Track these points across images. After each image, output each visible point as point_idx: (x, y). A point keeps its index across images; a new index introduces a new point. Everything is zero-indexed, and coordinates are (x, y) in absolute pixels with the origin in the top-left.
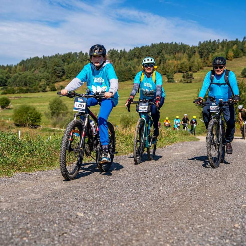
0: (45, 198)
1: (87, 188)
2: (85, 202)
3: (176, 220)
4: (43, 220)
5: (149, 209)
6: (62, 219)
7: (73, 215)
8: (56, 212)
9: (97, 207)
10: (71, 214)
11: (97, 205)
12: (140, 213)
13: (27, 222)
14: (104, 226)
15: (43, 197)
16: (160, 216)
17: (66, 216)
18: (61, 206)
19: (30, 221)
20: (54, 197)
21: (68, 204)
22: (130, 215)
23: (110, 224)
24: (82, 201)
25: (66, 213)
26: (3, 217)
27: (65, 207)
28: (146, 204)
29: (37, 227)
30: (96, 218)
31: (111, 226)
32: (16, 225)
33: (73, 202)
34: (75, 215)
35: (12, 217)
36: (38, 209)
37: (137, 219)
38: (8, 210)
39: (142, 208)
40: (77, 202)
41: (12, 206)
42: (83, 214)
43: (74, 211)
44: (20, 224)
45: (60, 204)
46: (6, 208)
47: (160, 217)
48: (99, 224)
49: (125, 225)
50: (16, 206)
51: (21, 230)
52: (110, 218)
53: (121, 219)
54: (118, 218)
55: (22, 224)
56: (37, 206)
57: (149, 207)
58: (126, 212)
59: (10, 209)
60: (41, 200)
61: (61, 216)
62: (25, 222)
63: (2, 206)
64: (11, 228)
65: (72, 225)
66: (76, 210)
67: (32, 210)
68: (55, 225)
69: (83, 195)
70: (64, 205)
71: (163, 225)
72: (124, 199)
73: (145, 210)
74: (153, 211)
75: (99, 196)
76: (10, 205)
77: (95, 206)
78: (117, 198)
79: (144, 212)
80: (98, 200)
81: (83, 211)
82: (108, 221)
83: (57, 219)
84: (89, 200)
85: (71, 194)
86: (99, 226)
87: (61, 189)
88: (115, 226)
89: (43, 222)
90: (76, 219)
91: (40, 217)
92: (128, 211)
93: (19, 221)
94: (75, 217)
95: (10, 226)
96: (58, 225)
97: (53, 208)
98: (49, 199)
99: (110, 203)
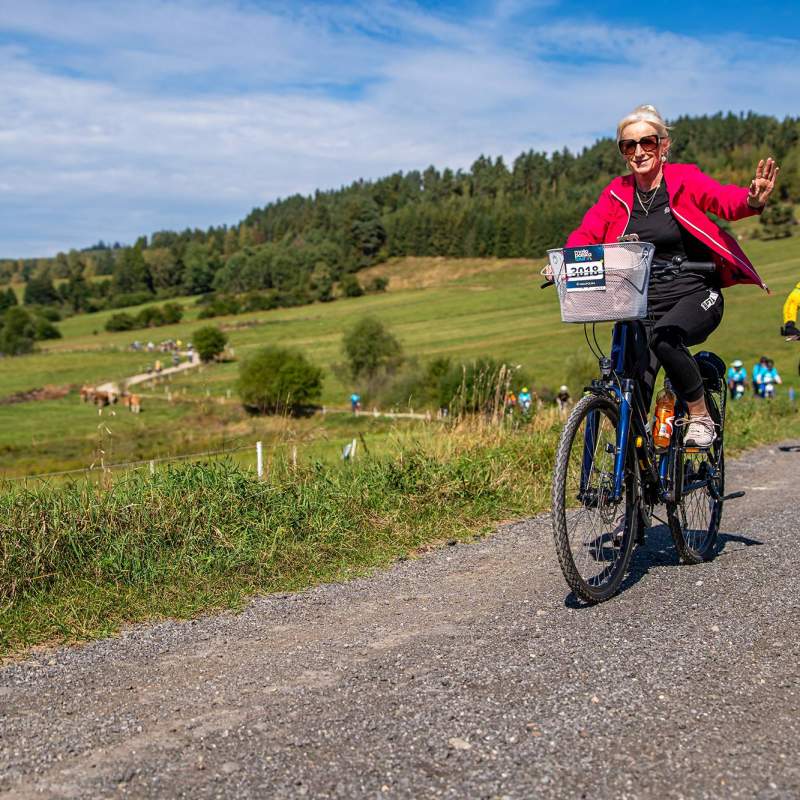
0: (347, 684)
1: (478, 642)
2: (474, 696)
3: (774, 751)
4: (345, 768)
5: (680, 711)
6: (404, 764)
7: (436, 746)
8: (383, 740)
9: (512, 711)
10: (431, 743)
11: (512, 706)
12: (653, 730)
13: (296, 781)
14: (539, 783)
15: (340, 680)
16: (719, 738)
17: (416, 751)
18: (398, 712)
19: (305, 778)
20: (374, 679)
21: (420, 705)
22: (620, 739)
23: (557, 778)
24: (462, 689)
25: (415, 739)
26: (224, 762)
27: (412, 715)
28: (668, 693)
29: (327, 796)
30: (512, 756)
31: (561, 784)
32: (263, 789)
33: (434, 695)
34: (444, 747)
35: (251, 763)
36: (327, 728)
37: (643, 755)
38: (237, 736)
39: (656, 708)
40: (446, 696)
41: (250, 720)
42: (470, 742)
43: (439, 730)
44: (275, 786)
45: (395, 704)
46: (231, 728)
47: (719, 743)
48: (523, 777)
49: (605, 780)
50: (260, 720)
52: (554, 753)
53: (591, 753)
54: (583, 753)
55: (282, 786)
56: (326, 715)
57: (679, 706)
58: (607, 726)
59: (242, 734)
60: (335, 695)
61: (400, 753)
62: (292, 778)
63: (218, 722)
65: (438, 785)
66: (444, 728)
67: (309, 734)
68: (385, 788)
69: (466, 669)
70: (409, 709)
71: (729, 773)
72: (596, 676)
73: (667, 718)
74: (694, 721)
75: (515, 667)
76: (242, 717)
77: (504, 711)
78: (573, 677)
79: (665, 724)
80: (513, 688)
81: (469, 732)
82: (550, 765)
83: (390, 766)
84: (484, 687)
85: (426, 666)
86: (522, 786)
87: (395, 650)
88: (573, 782)
89: (345, 779)
90: (447, 763)
91: (334, 757)
92: (612, 723)
93: (271, 776)
94: (445, 756)
95: (245, 794)
96: (392, 788)
97: (373, 723)
98: (361, 688)
99: (552, 694)
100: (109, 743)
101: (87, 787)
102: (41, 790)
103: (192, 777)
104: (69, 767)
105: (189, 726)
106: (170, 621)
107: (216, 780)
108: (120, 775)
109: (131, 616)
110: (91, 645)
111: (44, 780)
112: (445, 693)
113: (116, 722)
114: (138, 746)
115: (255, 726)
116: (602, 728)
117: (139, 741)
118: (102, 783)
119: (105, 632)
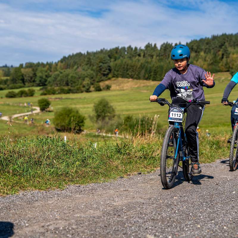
0: (105, 215)
1: (153, 205)
2: (153, 223)
5: (232, 233)
8: (121, 234)
9: (169, 228)
10: (139, 236)
11: (169, 226)
15: (102, 214)
18: (125, 226)
20: (115, 214)
21: (134, 224)
24: (149, 220)
25: (133, 234)
27: (131, 227)
28: (227, 226)
36: (100, 229)
38: (65, 229)
39: (223, 231)
40: (143, 222)
41: (70, 225)
42: (154, 237)
43: (142, 232)
45: (124, 223)
46: (63, 226)
50: (74, 225)
57: (232, 231)
58: (205, 236)
59: (68, 229)
60: (101, 219)
63: (58, 224)
66: (144, 232)
69: (150, 214)
70: (130, 225)
72: (199, 219)
73: (228, 235)
75: (168, 214)
76: (67, 224)
77: (166, 228)
78: (190, 219)
79: (227, 236)
80: (168, 220)
81: (153, 234)
84: (157, 220)
85: (134, 212)
87: (122, 206)
92: (207, 234)
97: (117, 228)
98: (111, 217)
99: (183, 224)
105: (47, 225)
106: (37, 191)
109: (23, 188)
110: (8, 196)
114: (28, 230)
115: (72, 227)
119: (13, 192)
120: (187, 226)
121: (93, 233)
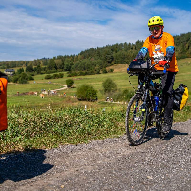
0: (117, 162)
1: (149, 154)
2: (151, 167)
4: (121, 182)
6: (136, 182)
7: (144, 178)
8: (130, 175)
10: (142, 177)
11: (161, 170)
13: (109, 184)
14: (172, 188)
15: (115, 161)
17: (139, 179)
18: (132, 169)
19: (111, 183)
20: (124, 161)
21: (137, 168)
23: (177, 188)
24: (147, 165)
25: (138, 176)
26: (90, 178)
27: (136, 170)
29: (118, 188)
31: (178, 189)
32: (101, 185)
33: (141, 166)
34: (146, 178)
35: (97, 179)
36: (115, 172)
38: (92, 173)
41: (94, 169)
42: (152, 177)
43: (143, 174)
44: (104, 185)
45: (131, 167)
46: (90, 170)
48: (168, 187)
49: (189, 189)
51: (107, 190)
53: (184, 182)
54: (182, 182)
55: (106, 185)
56: (114, 169)
58: (187, 176)
59: (93, 172)
60: (115, 164)
61: (135, 179)
62: (108, 183)
63: (87, 169)
64: (98, 188)
65: (146, 187)
66: (145, 173)
68: (132, 187)
69: (147, 160)
72: (181, 164)
75: (160, 160)
76: (93, 168)
77: (159, 171)
78: (175, 164)
80: (160, 165)
81: (151, 175)
82: (174, 184)
83: (133, 182)
84: (153, 165)
85: (137, 159)
86: (168, 189)
87: (128, 155)
88: (181, 189)
89: (122, 184)
90: (147, 182)
91: (118, 179)
92: (188, 175)
93: (103, 182)
94: (146, 180)
95: (97, 186)
96: (134, 187)
97: (126, 171)
98: (121, 163)
99: (171, 167)
100: (60, 172)
101: (56, 182)
102: (45, 182)
103: (82, 181)
104: (51, 177)
105: (79, 169)
106: (71, 145)
107: (89, 182)
108: (64, 180)
109: (61, 143)
110: (52, 149)
111: (45, 180)
112: (143, 166)
113: (61, 167)
114: (68, 173)
115: (96, 170)
116: (186, 176)
117: (68, 172)
118: (60, 181)
119: (56, 146)
120: (174, 169)
121: (110, 175)
